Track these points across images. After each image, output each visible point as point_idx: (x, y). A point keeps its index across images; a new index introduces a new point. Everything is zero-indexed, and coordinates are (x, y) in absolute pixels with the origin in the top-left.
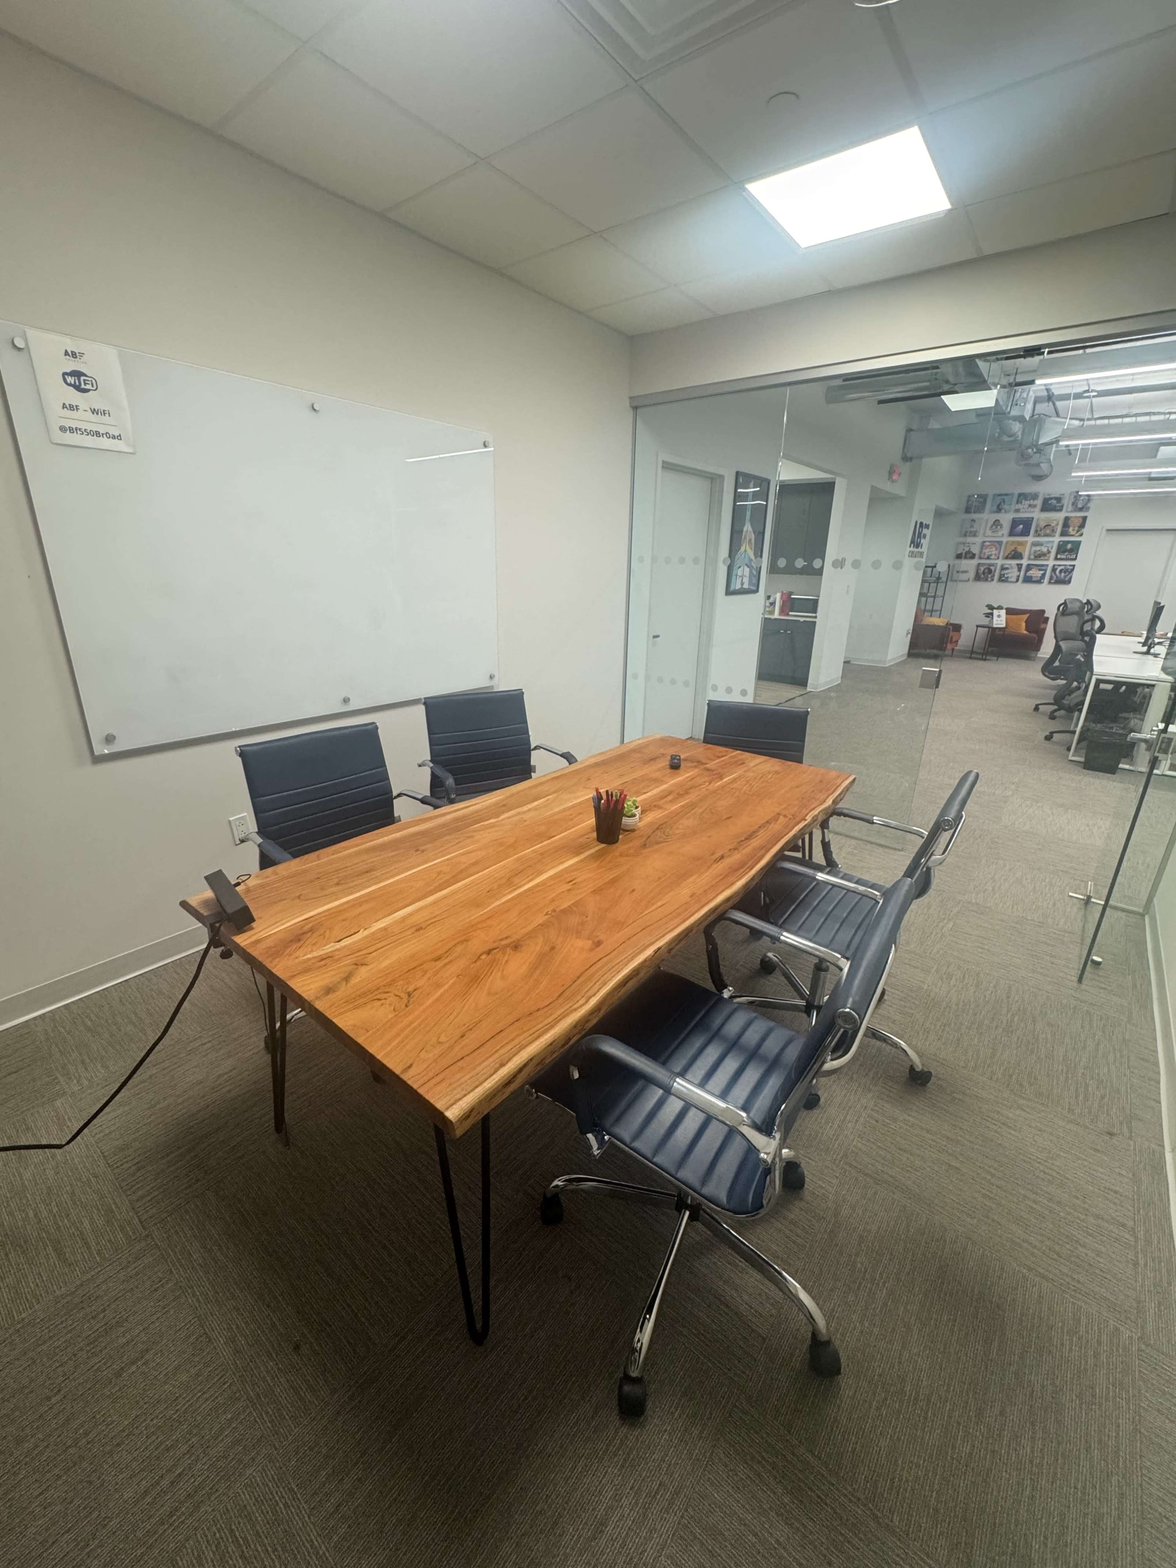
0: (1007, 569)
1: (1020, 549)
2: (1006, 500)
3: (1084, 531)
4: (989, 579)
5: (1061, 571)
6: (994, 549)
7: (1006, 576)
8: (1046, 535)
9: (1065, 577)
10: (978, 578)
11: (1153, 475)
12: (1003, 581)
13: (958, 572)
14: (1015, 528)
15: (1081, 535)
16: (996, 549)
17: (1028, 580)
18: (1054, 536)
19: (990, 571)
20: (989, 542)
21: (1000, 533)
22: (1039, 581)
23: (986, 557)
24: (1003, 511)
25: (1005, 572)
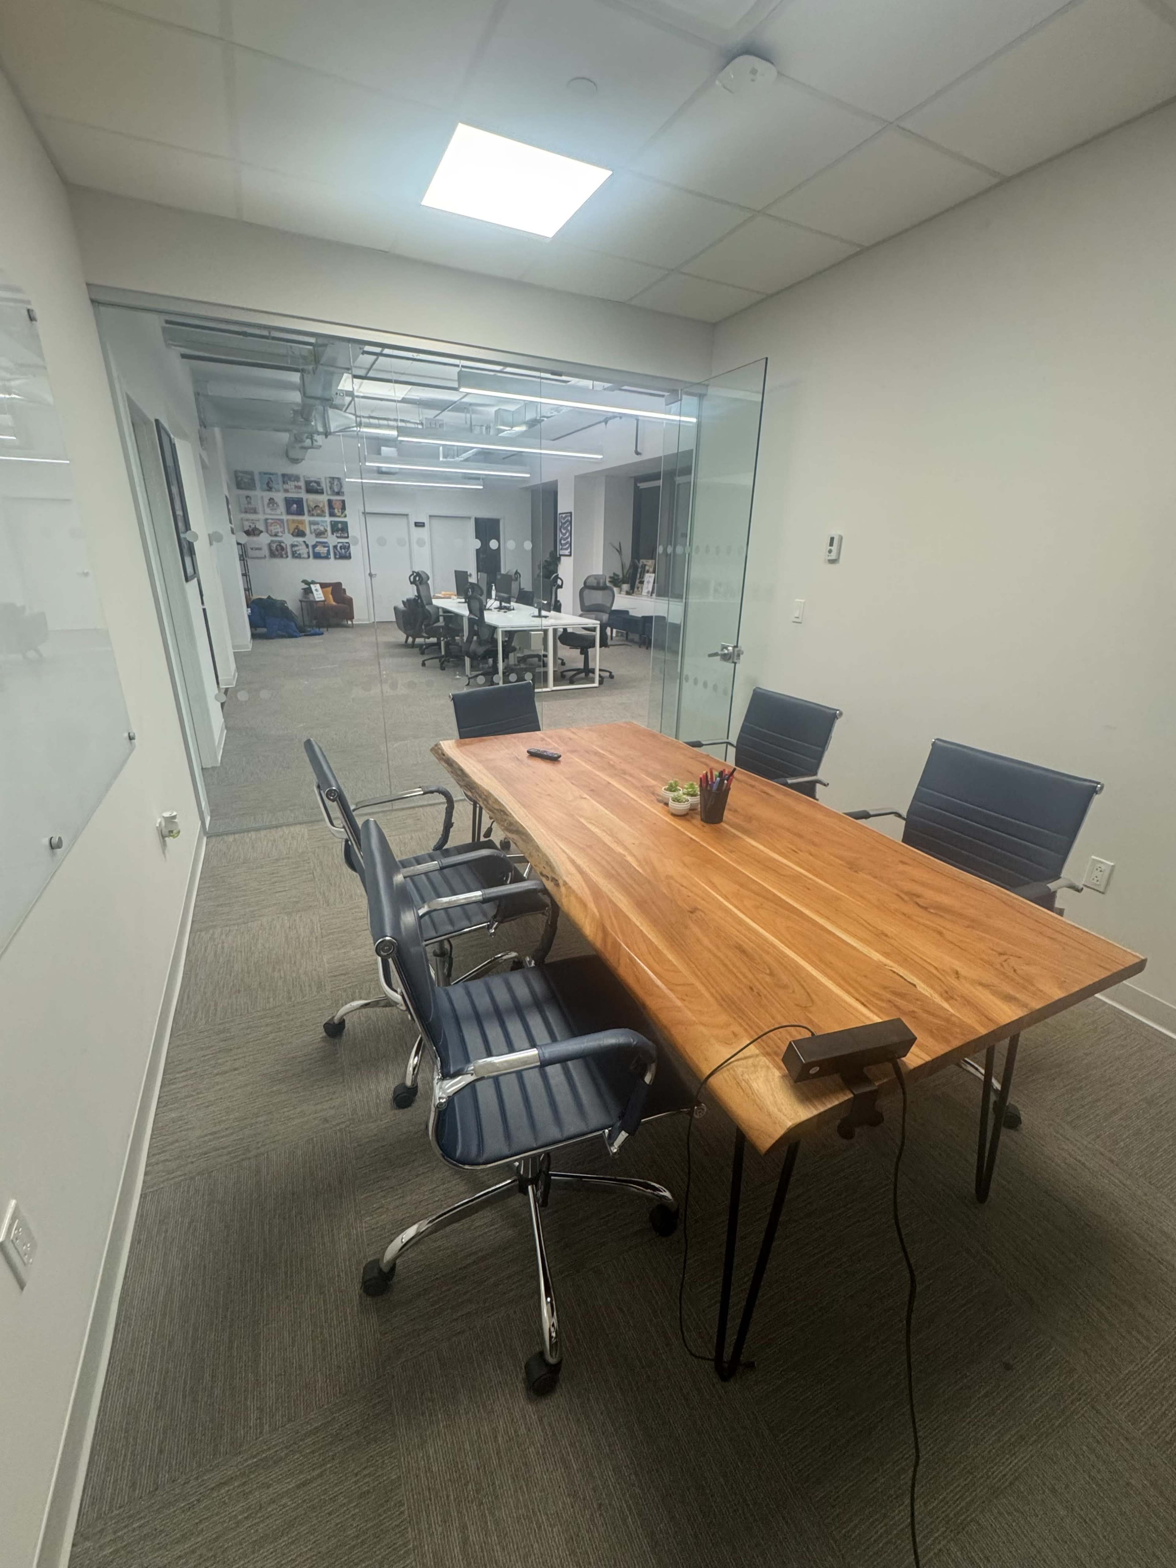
0: (297, 546)
1: (301, 527)
2: (273, 479)
3: (347, 512)
4: (284, 556)
5: (341, 548)
6: (278, 526)
7: (298, 552)
8: (318, 515)
9: (346, 552)
10: (273, 555)
11: (384, 470)
12: (297, 557)
13: (252, 549)
14: (290, 507)
15: (345, 516)
16: (281, 527)
17: (317, 556)
18: (325, 516)
19: (282, 549)
20: (272, 519)
21: (279, 512)
22: (327, 557)
23: (273, 534)
24: (274, 490)
25: (296, 548)
